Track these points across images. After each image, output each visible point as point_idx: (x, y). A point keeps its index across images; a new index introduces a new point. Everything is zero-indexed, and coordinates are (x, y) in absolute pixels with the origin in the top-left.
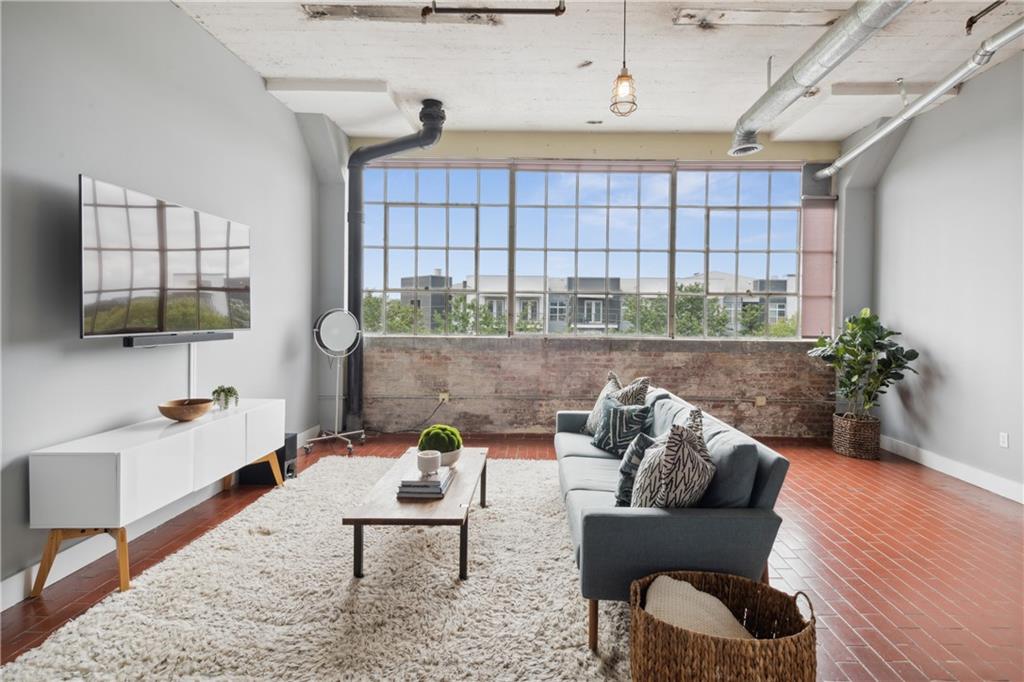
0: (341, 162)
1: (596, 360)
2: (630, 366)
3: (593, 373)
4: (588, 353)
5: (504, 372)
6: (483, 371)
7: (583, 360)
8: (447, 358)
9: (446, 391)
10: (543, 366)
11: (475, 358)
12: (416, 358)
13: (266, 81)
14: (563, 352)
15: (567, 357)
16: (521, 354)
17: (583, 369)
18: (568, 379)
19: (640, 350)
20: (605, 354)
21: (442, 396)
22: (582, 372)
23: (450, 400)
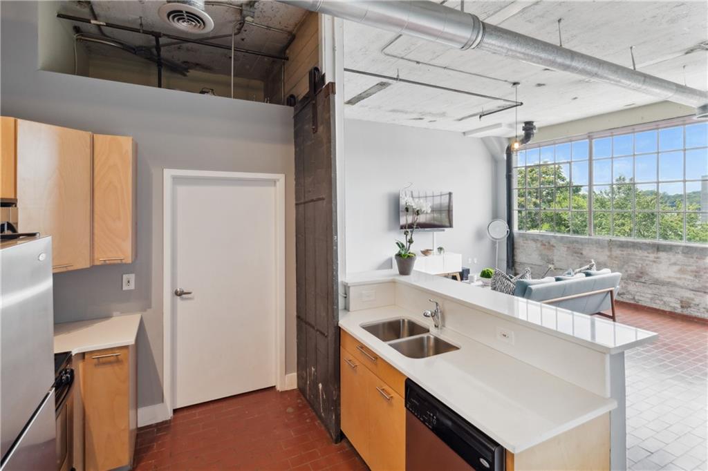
0: (502, 151)
1: (647, 257)
2: (675, 264)
3: (644, 265)
4: (640, 251)
5: (585, 257)
6: (572, 256)
7: (636, 255)
8: (554, 246)
9: (553, 264)
10: (609, 257)
11: (568, 248)
12: (539, 245)
13: (464, 133)
14: (621, 249)
15: (625, 253)
16: (595, 248)
17: (636, 261)
18: (626, 266)
19: (683, 253)
20: (653, 253)
21: (550, 266)
22: (636, 263)
23: (555, 269)
